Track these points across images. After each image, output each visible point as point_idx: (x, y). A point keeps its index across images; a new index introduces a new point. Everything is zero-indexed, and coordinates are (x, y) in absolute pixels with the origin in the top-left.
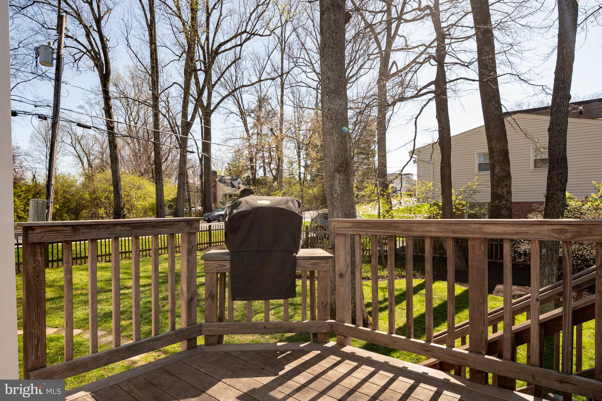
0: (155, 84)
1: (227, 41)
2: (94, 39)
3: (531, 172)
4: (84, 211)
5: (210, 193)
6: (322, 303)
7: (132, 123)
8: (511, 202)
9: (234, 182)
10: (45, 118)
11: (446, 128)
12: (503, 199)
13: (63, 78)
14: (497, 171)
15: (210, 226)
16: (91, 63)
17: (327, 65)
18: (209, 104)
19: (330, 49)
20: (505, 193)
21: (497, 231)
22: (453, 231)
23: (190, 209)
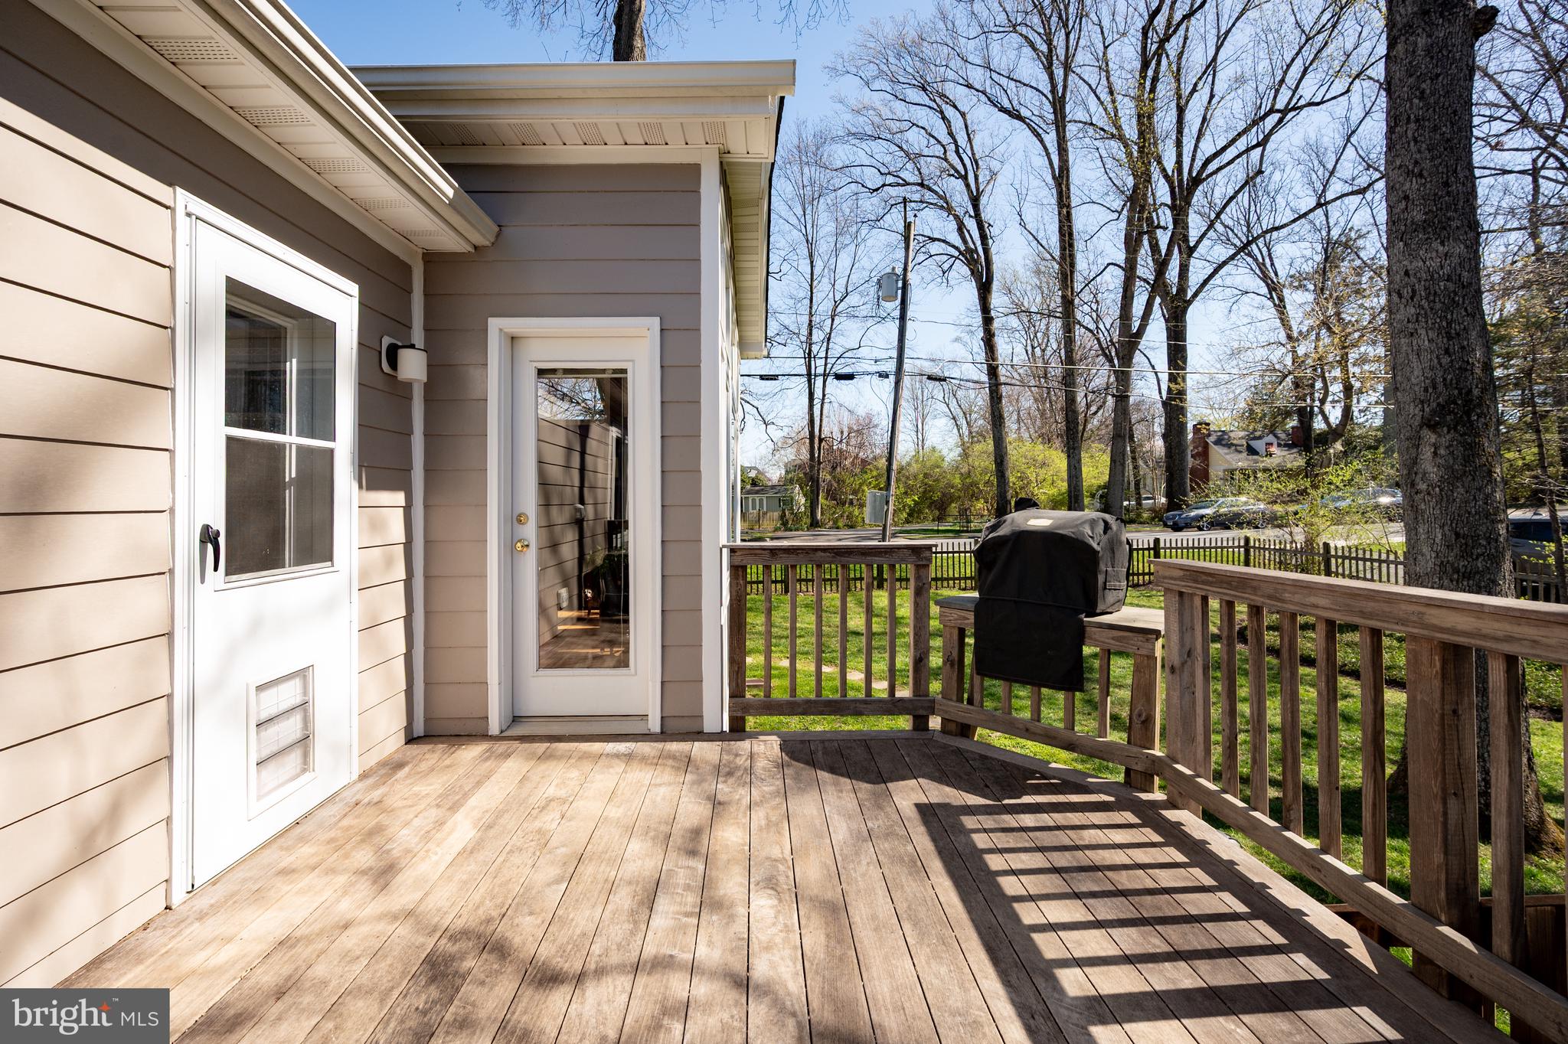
0: (1066, 278)
1: (1224, 149)
2: (968, 231)
4: (953, 505)
5: (1183, 470)
6: (1140, 715)
7: (1038, 351)
9: (1254, 444)
10: (887, 376)
13: (909, 314)
15: (1157, 541)
16: (965, 270)
17: (1400, 167)
18: (1182, 289)
19: (1413, 126)
21: (1460, 627)
22: (1361, 612)
23: (1139, 504)
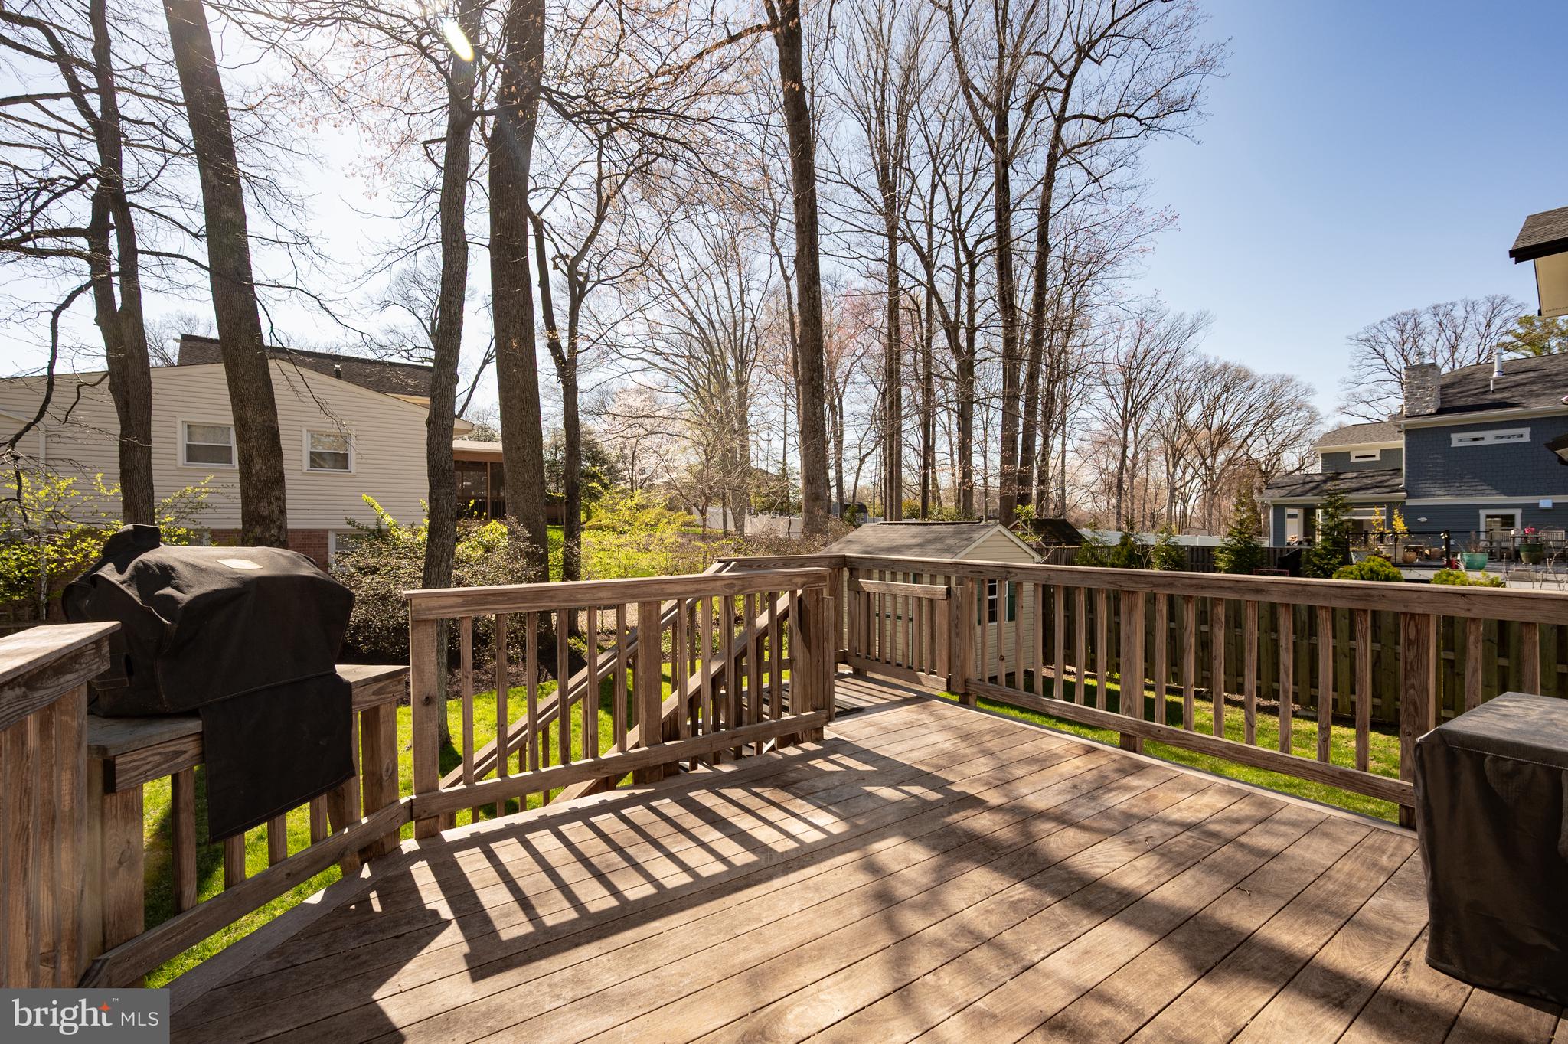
3: (304, 474)
6: (387, 770)
8: (287, 531)
11: (137, 356)
12: (272, 526)
14: (258, 468)
20: (276, 513)
